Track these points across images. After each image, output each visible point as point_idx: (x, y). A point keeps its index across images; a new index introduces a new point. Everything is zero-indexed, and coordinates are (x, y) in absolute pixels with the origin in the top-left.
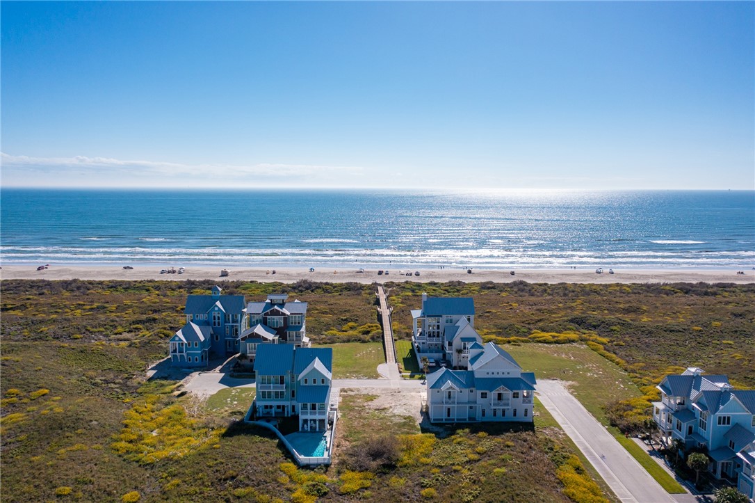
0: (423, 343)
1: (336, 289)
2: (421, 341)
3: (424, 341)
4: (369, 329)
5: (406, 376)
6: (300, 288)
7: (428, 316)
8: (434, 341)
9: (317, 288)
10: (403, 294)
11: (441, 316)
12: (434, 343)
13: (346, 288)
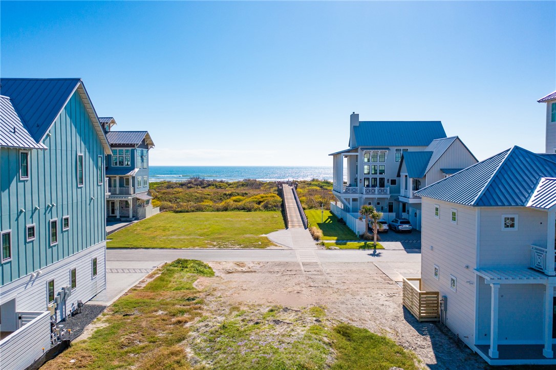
0: (354, 200)
1: (231, 186)
2: (351, 196)
3: (356, 196)
4: (261, 200)
5: (331, 244)
6: (189, 185)
7: (362, 149)
8: (376, 194)
9: (209, 185)
10: (310, 188)
11: (388, 149)
12: (377, 196)
13: (243, 185)
